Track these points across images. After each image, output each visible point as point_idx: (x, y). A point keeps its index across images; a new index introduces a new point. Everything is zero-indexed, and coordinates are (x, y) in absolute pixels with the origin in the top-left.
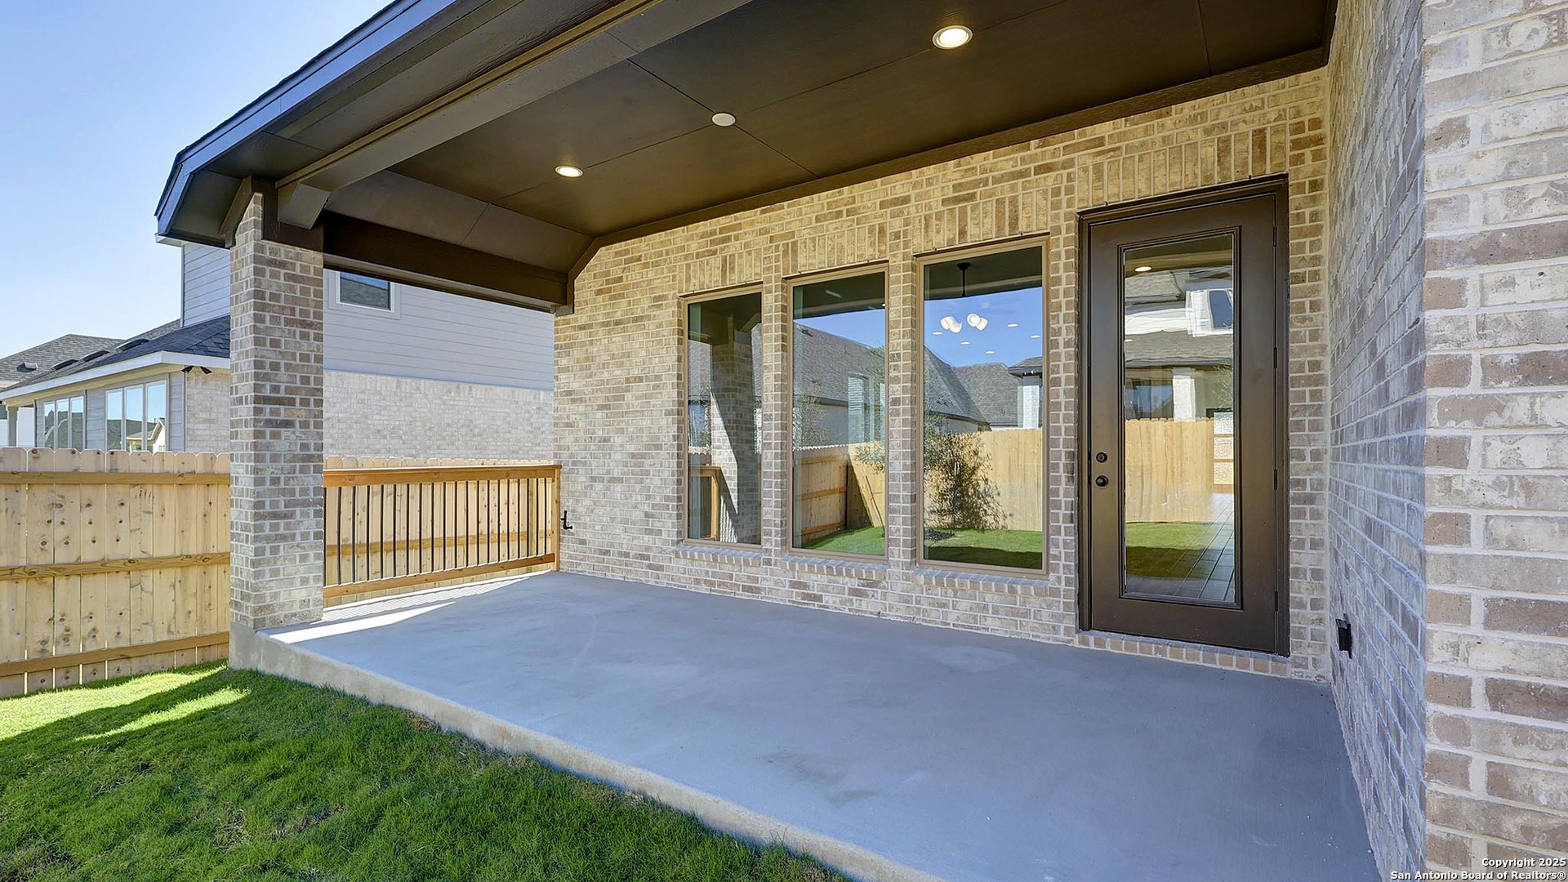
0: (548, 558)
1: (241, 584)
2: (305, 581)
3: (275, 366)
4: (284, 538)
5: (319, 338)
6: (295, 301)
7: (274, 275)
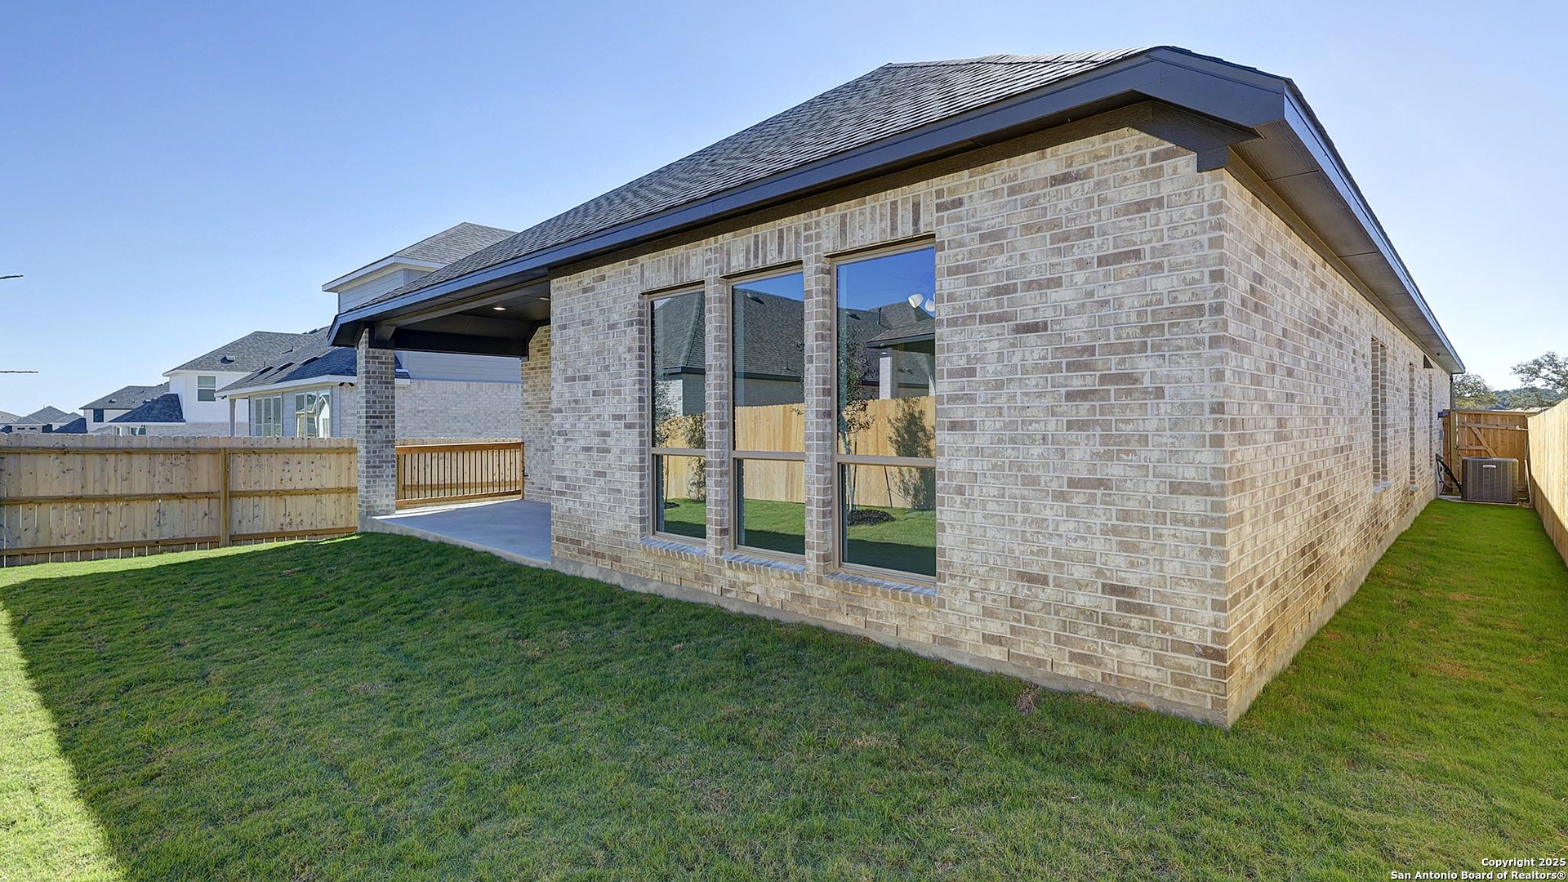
0: (517, 492)
1: (361, 496)
2: (387, 496)
3: (374, 402)
4: (378, 476)
5: (393, 388)
6: (383, 373)
7: (374, 363)
